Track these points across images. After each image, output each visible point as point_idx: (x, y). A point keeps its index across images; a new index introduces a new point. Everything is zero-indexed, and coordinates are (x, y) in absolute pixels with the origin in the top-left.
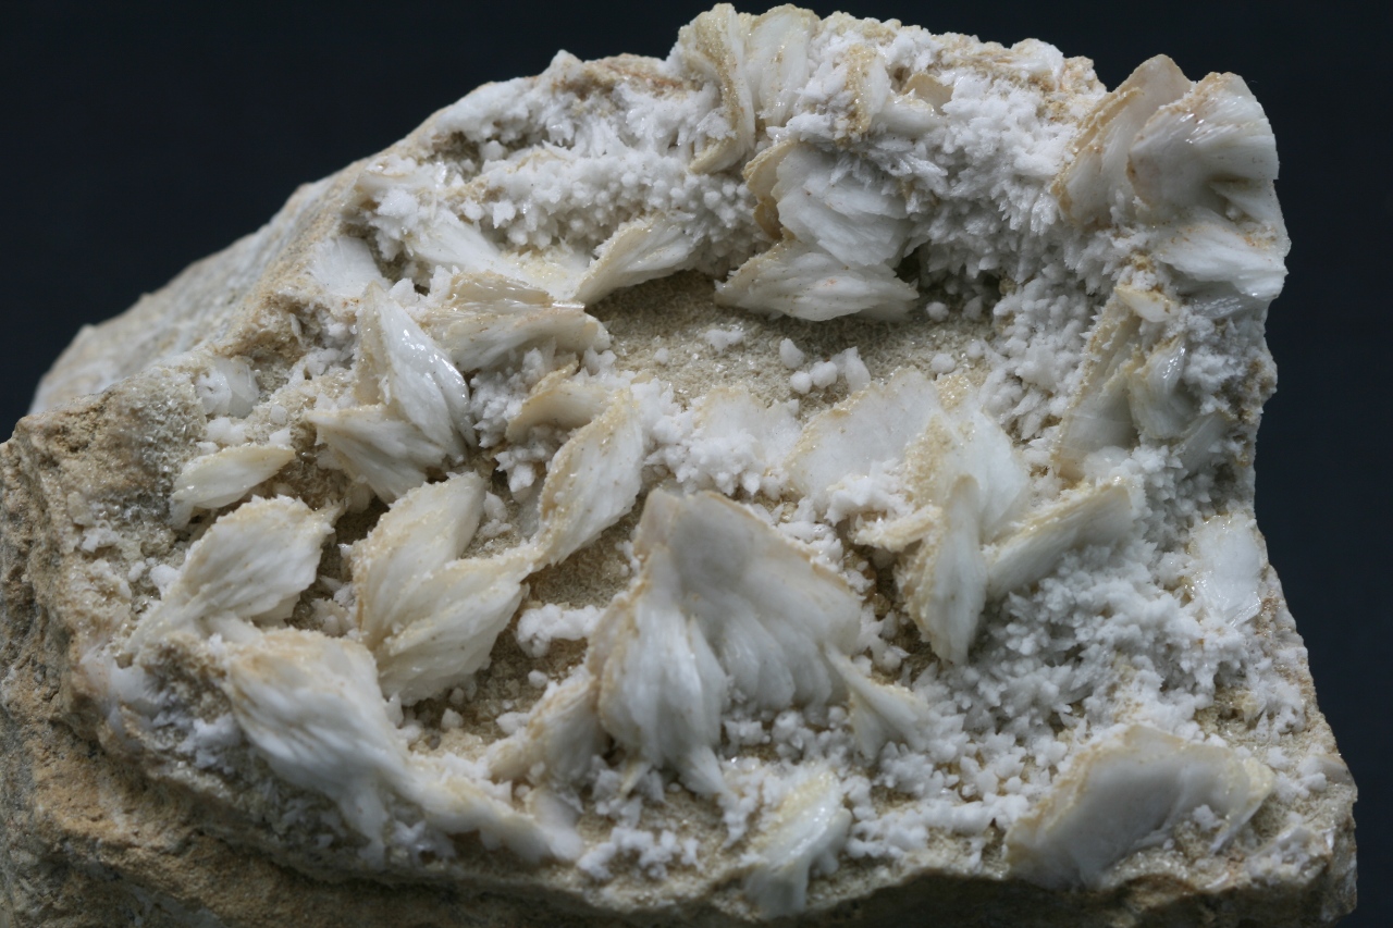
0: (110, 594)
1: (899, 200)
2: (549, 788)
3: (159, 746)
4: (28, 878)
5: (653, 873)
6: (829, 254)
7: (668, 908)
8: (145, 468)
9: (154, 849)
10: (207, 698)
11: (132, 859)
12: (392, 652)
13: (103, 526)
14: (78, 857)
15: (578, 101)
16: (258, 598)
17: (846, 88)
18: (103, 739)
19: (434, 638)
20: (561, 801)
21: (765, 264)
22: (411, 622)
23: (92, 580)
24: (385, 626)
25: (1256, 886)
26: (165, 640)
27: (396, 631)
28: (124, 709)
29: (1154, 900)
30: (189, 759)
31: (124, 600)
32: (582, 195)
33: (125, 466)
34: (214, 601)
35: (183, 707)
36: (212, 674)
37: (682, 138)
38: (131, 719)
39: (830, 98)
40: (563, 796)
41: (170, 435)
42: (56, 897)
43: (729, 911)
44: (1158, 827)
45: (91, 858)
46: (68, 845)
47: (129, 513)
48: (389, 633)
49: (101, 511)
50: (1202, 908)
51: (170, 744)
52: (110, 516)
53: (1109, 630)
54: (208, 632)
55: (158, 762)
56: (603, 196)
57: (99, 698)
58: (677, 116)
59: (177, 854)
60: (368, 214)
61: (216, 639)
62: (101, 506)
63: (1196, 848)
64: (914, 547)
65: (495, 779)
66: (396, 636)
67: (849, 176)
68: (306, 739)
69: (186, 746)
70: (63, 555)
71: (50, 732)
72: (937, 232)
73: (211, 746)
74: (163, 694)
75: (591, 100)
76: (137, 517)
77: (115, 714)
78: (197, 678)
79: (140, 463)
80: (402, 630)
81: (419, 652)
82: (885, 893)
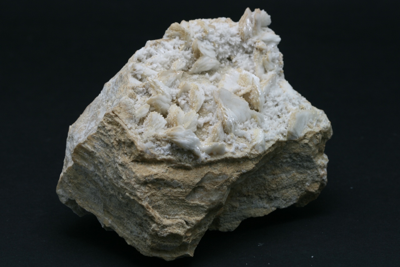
1: (214, 46)
3: (158, 154)
4: (139, 189)
5: (242, 150)
6: (209, 56)
7: (246, 155)
8: (130, 113)
9: (163, 172)
10: (163, 142)
11: (160, 176)
13: (129, 124)
14: (149, 180)
15: (156, 47)
16: (161, 126)
17: (201, 28)
18: (147, 157)
19: (191, 124)
21: (199, 61)
22: (185, 123)
25: (323, 129)
26: (153, 135)
28: (150, 149)
29: (310, 136)
30: (163, 154)
32: (165, 60)
33: (127, 114)
34: (156, 127)
35: (160, 146)
36: (162, 138)
37: (176, 46)
38: (152, 151)
39: (199, 30)
41: (131, 107)
42: (145, 190)
43: (254, 153)
44: (305, 125)
45: (152, 179)
46: (146, 178)
50: (316, 135)
52: (129, 122)
53: (281, 98)
54: (158, 131)
55: (159, 156)
56: (168, 59)
57: (144, 150)
58: (174, 43)
59: (166, 172)
60: (135, 71)
63: (312, 126)
64: (251, 91)
67: (206, 43)
69: (162, 152)
70: (126, 130)
71: (133, 163)
72: (221, 50)
73: (167, 150)
74: (155, 144)
75: (158, 46)
76: (132, 122)
77: (148, 151)
78: (160, 139)
81: (189, 127)
82: (273, 145)
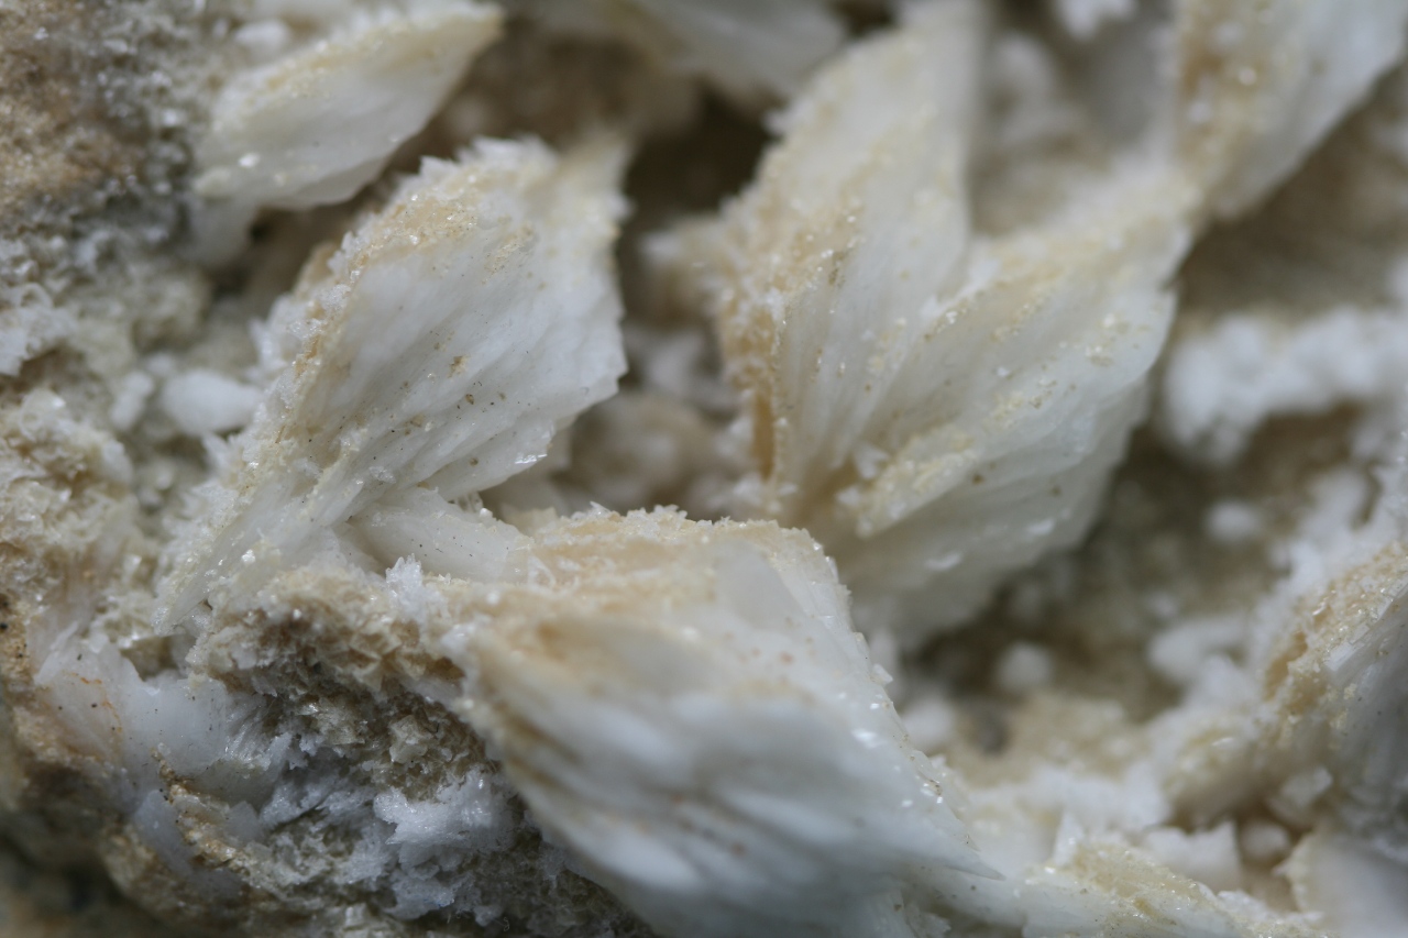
0: (77, 479)
2: (1341, 827)
3: (291, 877)
8: (113, 124)
10: (407, 737)
12: (865, 528)
13: (29, 298)
16: (493, 443)
18: (123, 874)
19: (977, 479)
20: (1378, 859)
22: (904, 440)
23: (25, 450)
24: (837, 463)
26: (272, 600)
27: (867, 471)
28: (179, 792)
30: (375, 898)
31: (114, 489)
33: (62, 128)
34: (381, 471)
35: (343, 768)
36: (414, 672)
38: (202, 818)
40: (1381, 844)
41: (166, 23)
47: (87, 253)
48: (848, 475)
49: (17, 261)
51: (317, 867)
52: (43, 268)
54: (380, 560)
55: (291, 920)
57: (101, 770)
61: (406, 574)
62: (19, 248)
65: (1185, 818)
66: (868, 485)
68: (724, 828)
76: (108, 255)
77: (151, 806)
78: (375, 687)
79: (101, 117)
80: (882, 465)
81: (940, 517)
